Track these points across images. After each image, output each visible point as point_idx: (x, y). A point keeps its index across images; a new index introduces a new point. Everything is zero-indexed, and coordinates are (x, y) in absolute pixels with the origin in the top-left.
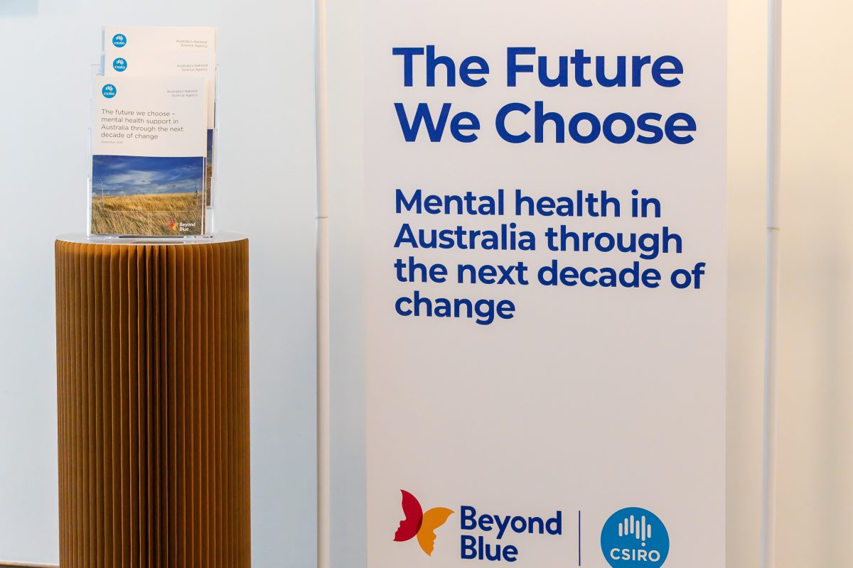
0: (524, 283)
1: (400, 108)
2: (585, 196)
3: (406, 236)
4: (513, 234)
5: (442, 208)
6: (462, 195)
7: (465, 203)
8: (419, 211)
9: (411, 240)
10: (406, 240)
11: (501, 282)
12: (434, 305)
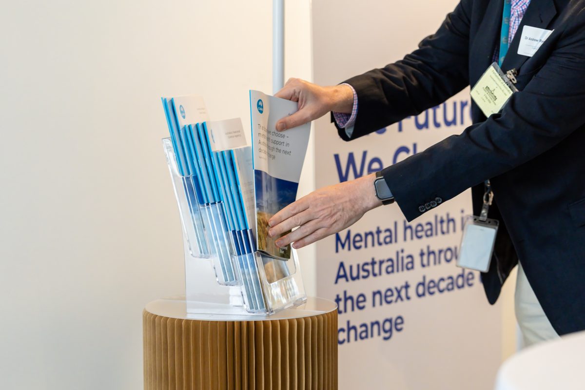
0: (408, 298)
1: (337, 157)
2: (439, 219)
3: (342, 273)
4: (402, 258)
5: (363, 244)
6: (374, 230)
7: (376, 236)
8: (349, 249)
9: (345, 276)
10: (342, 277)
11: (396, 301)
12: (359, 330)
